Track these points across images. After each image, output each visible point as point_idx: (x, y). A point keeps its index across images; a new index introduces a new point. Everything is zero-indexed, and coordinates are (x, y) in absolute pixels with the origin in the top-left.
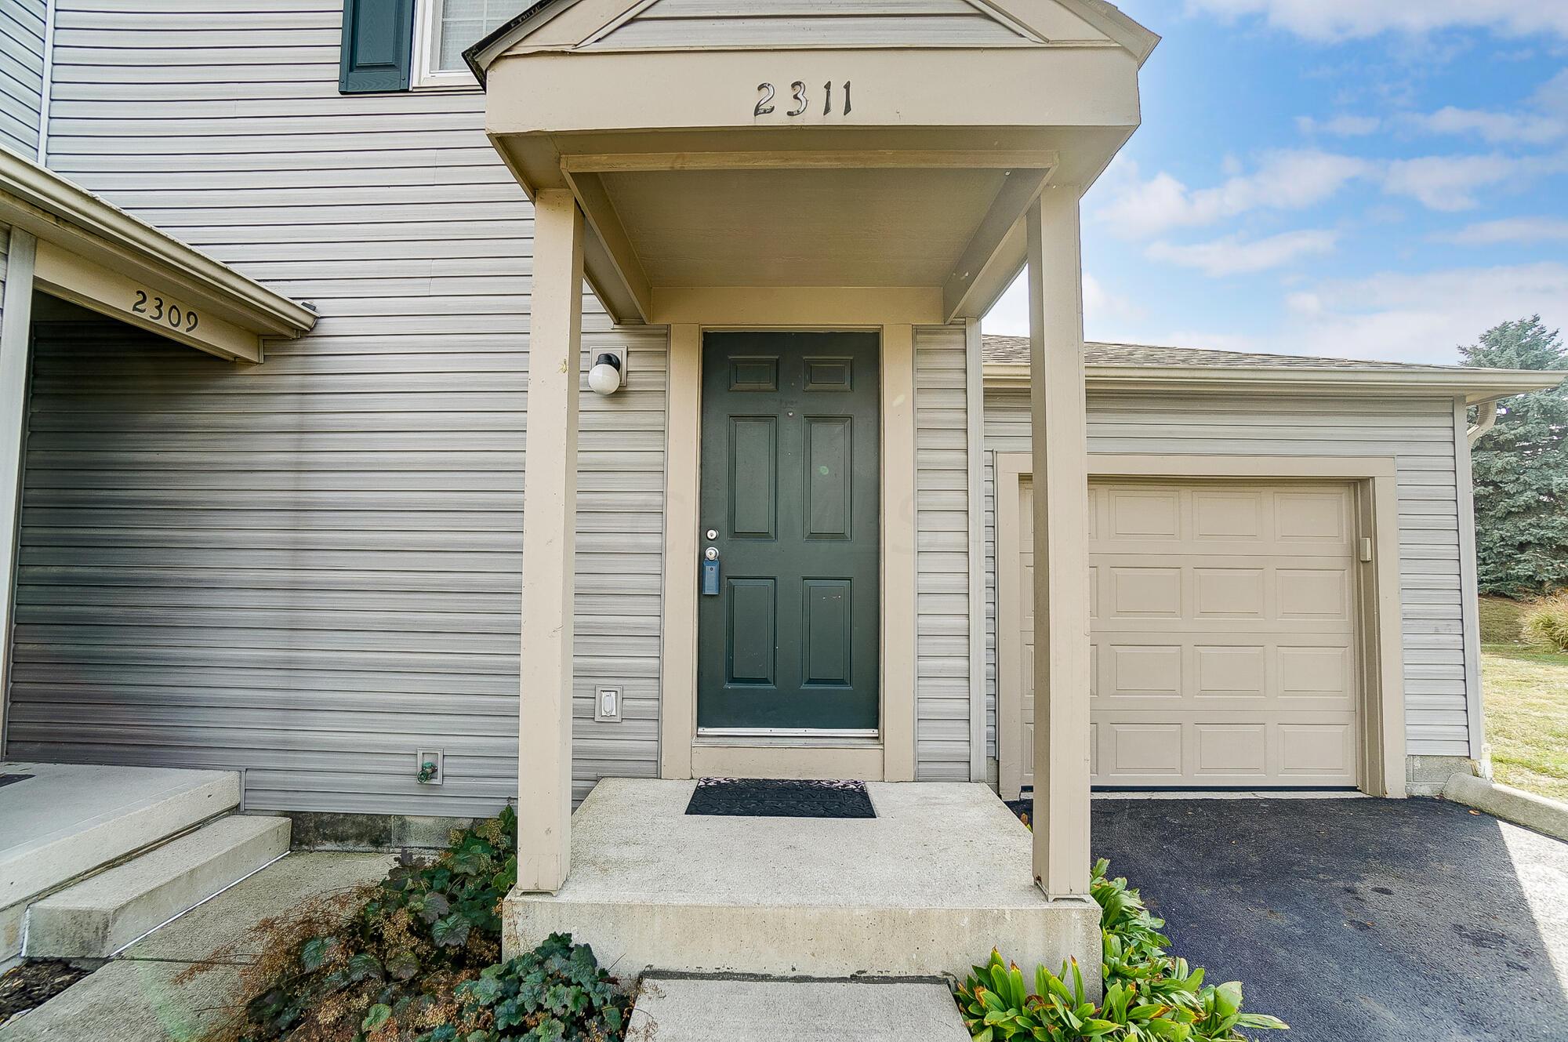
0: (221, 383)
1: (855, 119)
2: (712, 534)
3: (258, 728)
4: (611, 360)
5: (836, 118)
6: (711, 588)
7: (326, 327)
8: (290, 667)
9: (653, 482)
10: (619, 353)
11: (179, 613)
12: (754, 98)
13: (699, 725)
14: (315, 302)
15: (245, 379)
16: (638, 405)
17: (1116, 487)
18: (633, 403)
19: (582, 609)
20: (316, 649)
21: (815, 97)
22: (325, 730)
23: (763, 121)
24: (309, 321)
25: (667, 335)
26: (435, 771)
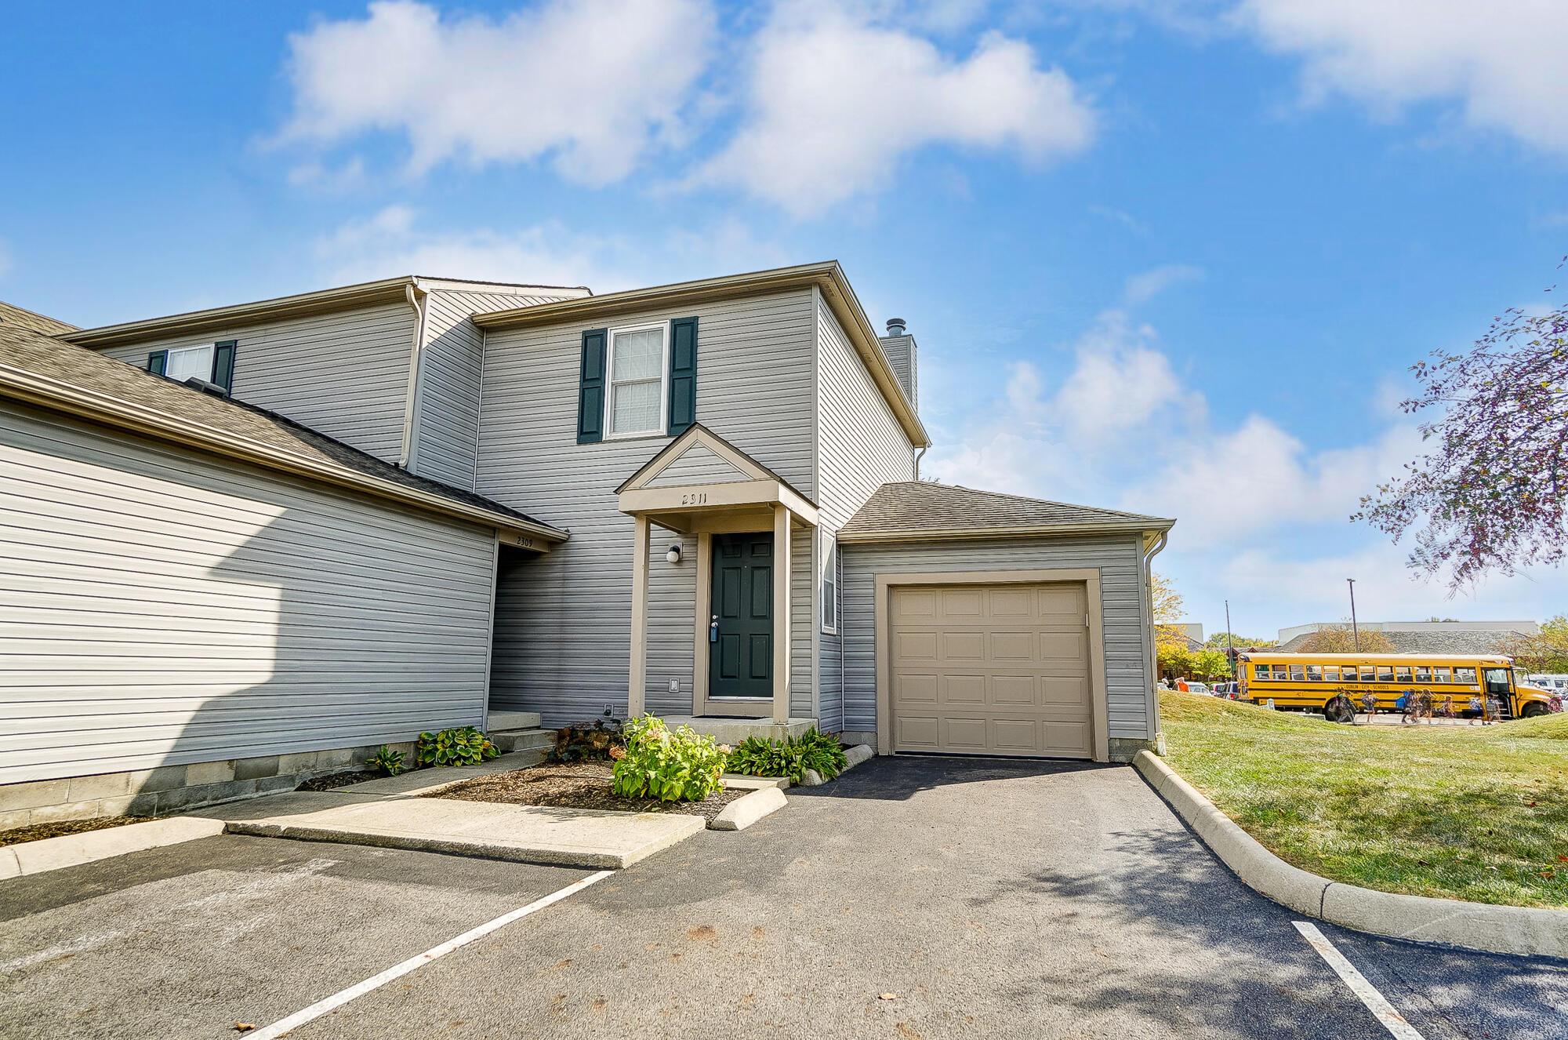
0: (534, 561)
1: (706, 504)
2: (715, 617)
3: (546, 696)
4: (676, 549)
5: (702, 504)
6: (714, 639)
7: (575, 537)
8: (559, 671)
9: (691, 596)
10: (679, 545)
11: (520, 651)
12: (683, 499)
13: (710, 695)
14: (569, 528)
15: (545, 559)
16: (687, 569)
17: (946, 589)
18: (686, 565)
19: (650, 647)
20: (571, 664)
21: (697, 498)
22: (566, 697)
23: (685, 506)
24: (567, 537)
25: (697, 537)
26: (610, 712)
